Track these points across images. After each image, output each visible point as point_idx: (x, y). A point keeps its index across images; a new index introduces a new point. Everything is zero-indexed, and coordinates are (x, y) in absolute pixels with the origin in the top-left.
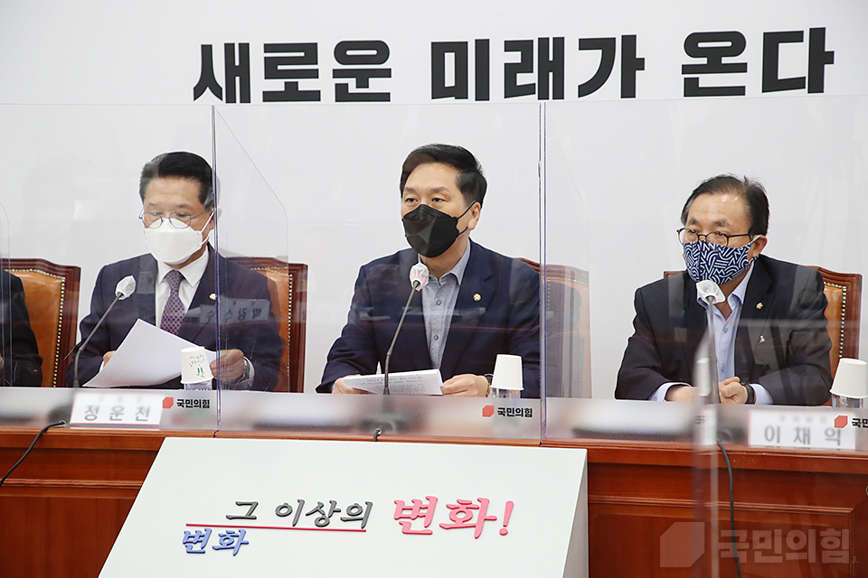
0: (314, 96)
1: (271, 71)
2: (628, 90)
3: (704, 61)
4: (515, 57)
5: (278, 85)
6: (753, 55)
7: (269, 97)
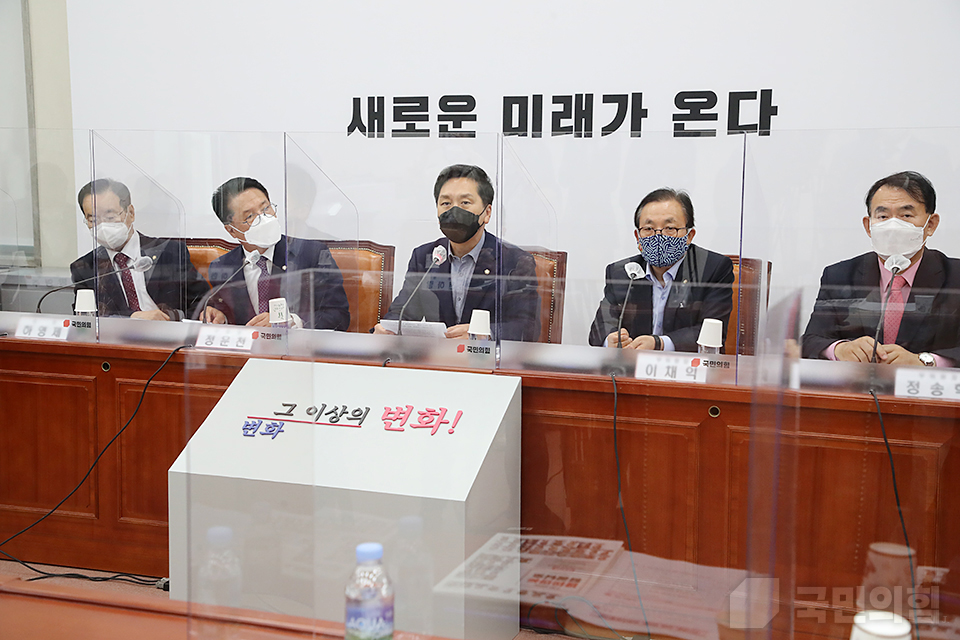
0: (425, 133)
1: (398, 115)
3: (688, 112)
4: (560, 108)
6: (722, 108)
7: (395, 133)
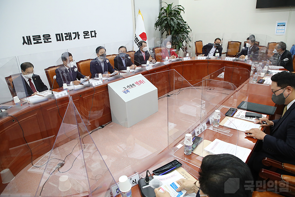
0: (41, 43)
1: (34, 40)
2: (79, 39)
3: (85, 34)
4: (66, 35)
5: (36, 42)
6: (90, 34)
7: (34, 43)
